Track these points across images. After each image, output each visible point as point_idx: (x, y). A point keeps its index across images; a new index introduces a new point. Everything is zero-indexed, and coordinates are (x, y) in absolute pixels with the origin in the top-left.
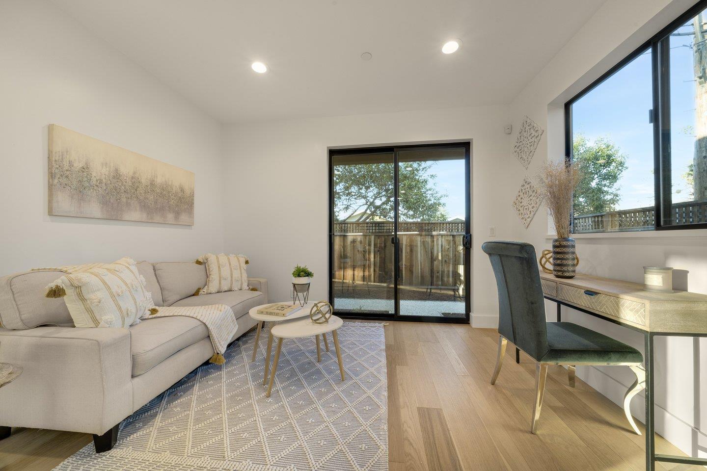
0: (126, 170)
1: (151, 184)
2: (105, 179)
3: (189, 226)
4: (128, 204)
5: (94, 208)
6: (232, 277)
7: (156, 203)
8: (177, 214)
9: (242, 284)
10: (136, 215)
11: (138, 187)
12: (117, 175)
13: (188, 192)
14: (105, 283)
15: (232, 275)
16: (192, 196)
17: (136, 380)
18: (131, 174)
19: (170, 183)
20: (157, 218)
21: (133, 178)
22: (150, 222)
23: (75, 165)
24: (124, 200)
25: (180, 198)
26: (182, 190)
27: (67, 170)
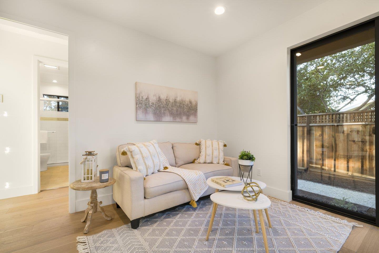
0: (163, 97)
1: (175, 101)
2: (155, 102)
3: (195, 123)
4: (164, 113)
5: (151, 117)
6: (212, 155)
7: (177, 111)
8: (188, 117)
9: (219, 160)
10: (168, 118)
11: (169, 104)
12: (159, 100)
13: (194, 103)
14: (140, 151)
15: (213, 153)
16: (196, 105)
17: (146, 200)
18: (165, 98)
19: (184, 100)
20: (178, 120)
21: (166, 100)
22: (174, 121)
23: (144, 98)
24: (162, 111)
25: (190, 107)
26: (191, 102)
27: (141, 101)
